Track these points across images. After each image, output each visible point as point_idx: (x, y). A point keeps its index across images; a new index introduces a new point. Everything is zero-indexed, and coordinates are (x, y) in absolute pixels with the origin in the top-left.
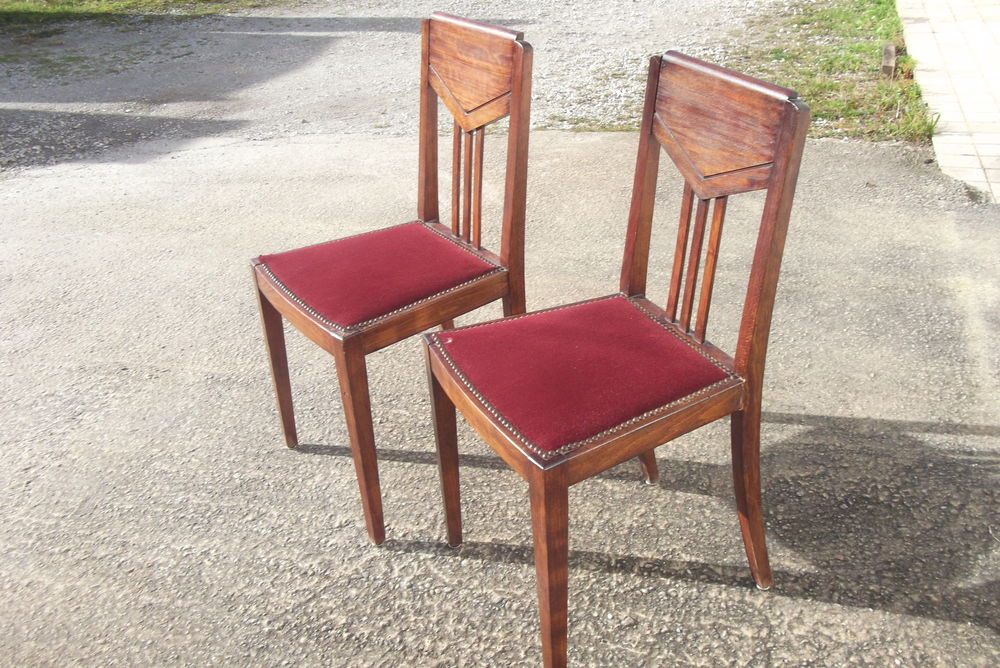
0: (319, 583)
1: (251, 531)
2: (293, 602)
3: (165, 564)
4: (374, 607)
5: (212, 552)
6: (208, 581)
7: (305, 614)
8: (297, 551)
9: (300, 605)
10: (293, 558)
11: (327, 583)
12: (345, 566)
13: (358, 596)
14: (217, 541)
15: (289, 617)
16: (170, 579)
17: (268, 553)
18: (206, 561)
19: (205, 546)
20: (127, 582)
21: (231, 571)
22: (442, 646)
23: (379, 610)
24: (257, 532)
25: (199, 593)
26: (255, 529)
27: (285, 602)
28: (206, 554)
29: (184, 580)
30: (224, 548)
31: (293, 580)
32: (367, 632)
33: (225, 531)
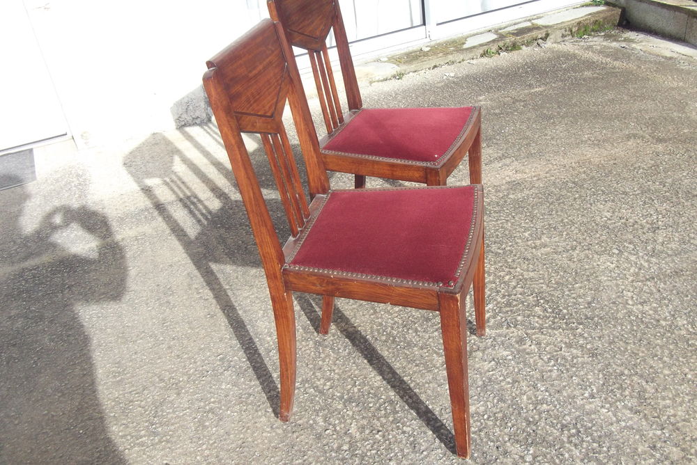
0: (534, 334)
1: (550, 395)
2: (556, 332)
3: (625, 407)
4: (516, 305)
5: (586, 395)
6: (601, 376)
7: (554, 323)
8: (532, 360)
9: (554, 329)
10: (537, 358)
11: (529, 331)
12: (511, 335)
13: (519, 315)
14: (579, 402)
15: (564, 326)
16: (627, 393)
17: (551, 371)
18: (595, 391)
19: (590, 403)
20: (660, 410)
21: (582, 373)
22: (502, 274)
23: (515, 303)
24: (546, 391)
25: (611, 370)
26: (547, 394)
27: (561, 335)
28: (592, 396)
29: (617, 385)
30: (577, 393)
31: (548, 344)
32: (531, 297)
33: (569, 407)
